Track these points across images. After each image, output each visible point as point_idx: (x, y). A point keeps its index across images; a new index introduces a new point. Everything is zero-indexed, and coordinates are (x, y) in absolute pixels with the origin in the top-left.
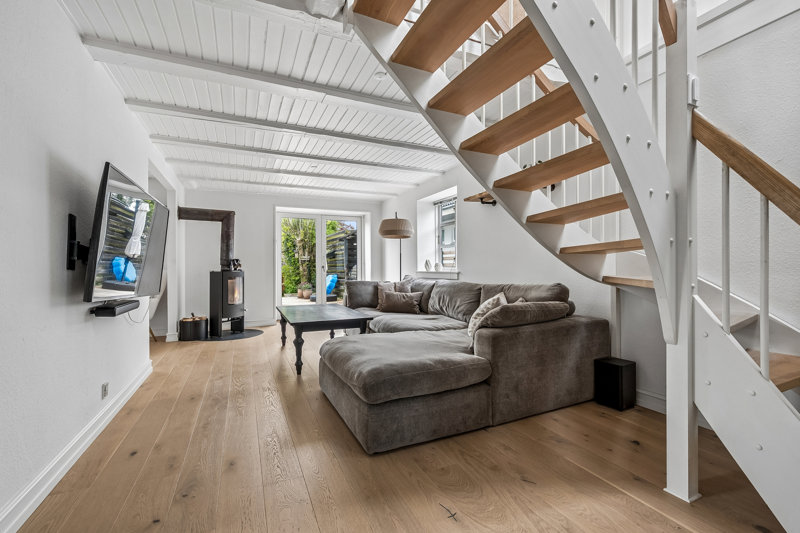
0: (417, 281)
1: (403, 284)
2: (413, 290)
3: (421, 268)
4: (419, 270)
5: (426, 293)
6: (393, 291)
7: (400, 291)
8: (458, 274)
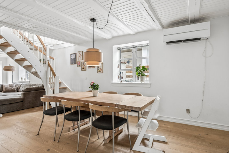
0: (17, 84)
1: (12, 84)
2: (15, 86)
3: (20, 80)
4: (19, 80)
5: (19, 87)
6: (8, 87)
7: (11, 86)
8: (29, 81)
